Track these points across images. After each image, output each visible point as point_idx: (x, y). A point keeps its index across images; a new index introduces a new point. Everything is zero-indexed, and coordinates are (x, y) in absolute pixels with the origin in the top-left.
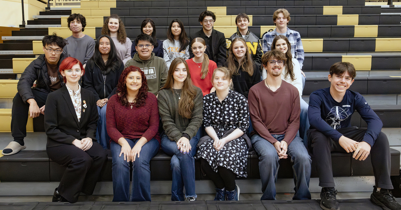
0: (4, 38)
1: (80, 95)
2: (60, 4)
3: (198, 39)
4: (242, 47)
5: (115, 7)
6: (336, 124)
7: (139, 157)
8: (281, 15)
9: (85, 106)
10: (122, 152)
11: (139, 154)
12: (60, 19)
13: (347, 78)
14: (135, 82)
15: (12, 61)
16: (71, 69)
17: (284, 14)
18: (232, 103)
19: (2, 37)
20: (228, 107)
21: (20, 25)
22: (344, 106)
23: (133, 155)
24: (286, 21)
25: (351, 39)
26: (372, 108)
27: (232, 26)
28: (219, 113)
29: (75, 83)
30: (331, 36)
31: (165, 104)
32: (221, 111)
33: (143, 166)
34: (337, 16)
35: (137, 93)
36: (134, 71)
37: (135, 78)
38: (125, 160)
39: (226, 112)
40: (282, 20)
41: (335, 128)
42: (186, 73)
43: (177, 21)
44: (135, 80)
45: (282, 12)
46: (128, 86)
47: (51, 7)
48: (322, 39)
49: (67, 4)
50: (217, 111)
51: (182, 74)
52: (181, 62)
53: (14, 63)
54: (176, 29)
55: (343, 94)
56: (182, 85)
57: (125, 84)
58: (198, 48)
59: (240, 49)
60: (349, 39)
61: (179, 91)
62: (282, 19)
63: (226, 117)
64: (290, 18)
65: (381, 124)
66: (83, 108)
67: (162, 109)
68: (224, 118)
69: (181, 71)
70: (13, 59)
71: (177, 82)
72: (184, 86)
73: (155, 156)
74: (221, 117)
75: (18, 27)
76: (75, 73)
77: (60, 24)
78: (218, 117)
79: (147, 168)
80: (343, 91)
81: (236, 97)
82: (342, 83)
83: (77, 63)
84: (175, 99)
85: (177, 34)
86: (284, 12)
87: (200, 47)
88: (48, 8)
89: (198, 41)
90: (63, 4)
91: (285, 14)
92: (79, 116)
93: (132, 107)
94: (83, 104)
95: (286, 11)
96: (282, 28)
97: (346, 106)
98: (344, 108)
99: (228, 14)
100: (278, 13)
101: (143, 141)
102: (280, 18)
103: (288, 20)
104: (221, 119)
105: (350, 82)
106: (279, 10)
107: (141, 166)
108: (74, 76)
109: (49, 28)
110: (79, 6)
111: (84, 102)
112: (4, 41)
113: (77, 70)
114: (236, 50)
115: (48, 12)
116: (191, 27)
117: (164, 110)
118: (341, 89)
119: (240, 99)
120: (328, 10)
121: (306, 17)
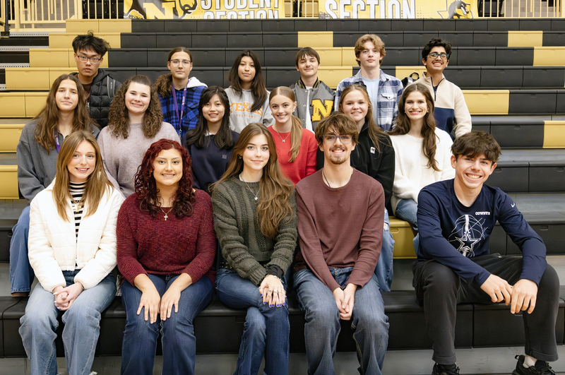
2: (29, 26)
3: (281, 90)
4: (361, 102)
5: (131, 32)
6: (467, 249)
7: (176, 311)
8: (369, 45)
10: (141, 305)
11: (177, 307)
12: (28, 53)
13: (483, 162)
14: (169, 168)
17: (374, 44)
22: (477, 213)
23: (166, 307)
24: (377, 56)
25: (559, 90)
26: (527, 219)
27: (344, 67)
30: (522, 86)
31: (228, 209)
33: (180, 327)
34: (532, 49)
35: (175, 188)
36: (167, 148)
37: (169, 162)
38: (146, 319)
40: (371, 53)
41: (464, 254)
42: (266, 154)
43: (250, 56)
44: (170, 166)
45: (371, 40)
46: (157, 177)
47: (11, 31)
48: (508, 91)
49: (41, 26)
51: (259, 155)
52: (259, 133)
54: (247, 68)
55: (477, 191)
56: (260, 175)
57: (152, 173)
58: (281, 107)
59: (357, 106)
60: (555, 91)
61: (255, 185)
62: (371, 51)
64: (384, 51)
65: (543, 248)
67: (223, 218)
69: (259, 149)
71: (250, 168)
72: (263, 178)
73: (204, 309)
77: (29, 62)
79: (189, 331)
80: (477, 185)
82: (474, 170)
84: (248, 201)
86: (375, 39)
87: (285, 105)
88: (7, 33)
89: (281, 94)
90: (33, 26)
91: (377, 44)
93: (166, 217)
95: (377, 39)
96: (372, 68)
97: (482, 213)
98: (478, 217)
99: (337, 44)
100: (364, 41)
101: (183, 280)
102: (368, 50)
103: (381, 54)
105: (488, 169)
106: (365, 37)
107: (176, 329)
109: (6, 69)
110: (63, 30)
114: (350, 107)
116: (268, 68)
117: (227, 219)
118: (473, 182)
120: (516, 39)
121: (476, 52)
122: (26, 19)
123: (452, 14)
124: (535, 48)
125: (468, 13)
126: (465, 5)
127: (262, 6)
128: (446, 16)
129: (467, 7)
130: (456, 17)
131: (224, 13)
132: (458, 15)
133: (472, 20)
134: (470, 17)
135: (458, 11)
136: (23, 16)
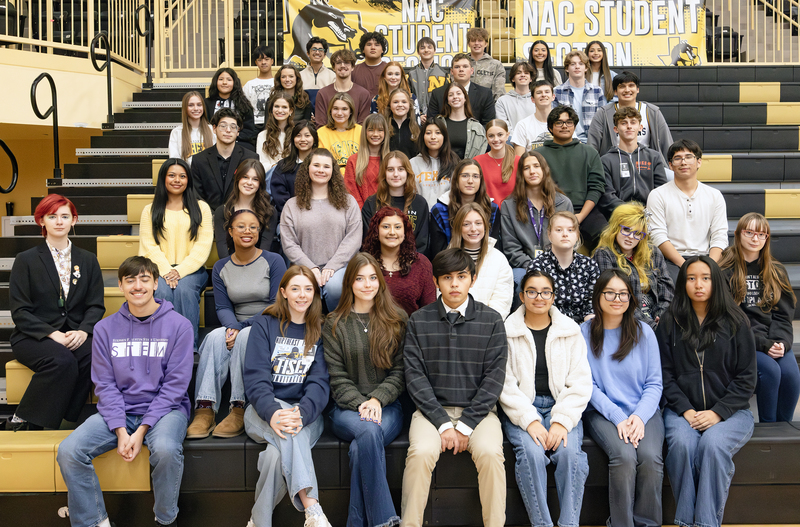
0: (80, 152)
1: (70, 256)
9: (77, 274)
14: (393, 233)
15: (126, 199)
16: (53, 214)
18: (581, 271)
19: (77, 150)
20: (576, 278)
21: (103, 124)
25: (792, 154)
28: (563, 288)
29: (61, 237)
30: (751, 149)
32: (565, 285)
34: (765, 106)
39: (574, 287)
40: (578, 66)
43: (435, 123)
47: (154, 81)
48: (730, 156)
50: (560, 285)
53: (130, 204)
54: (433, 137)
61: (365, 316)
63: (576, 295)
66: (72, 277)
68: (573, 297)
70: (129, 196)
74: (567, 295)
75: (100, 127)
76: (60, 219)
78: (563, 296)
81: (584, 260)
83: (65, 204)
84: (357, 333)
85: (436, 146)
88: (149, 84)
92: (66, 288)
94: (73, 271)
96: (579, 78)
104: (569, 298)
108: (59, 227)
111: (77, 268)
112: (82, 159)
113: (65, 216)
115: (148, 93)
119: (591, 264)
120: (749, 92)
121: (700, 109)
122: (168, 67)
123: (675, 59)
124: (768, 103)
125: (694, 57)
126: (691, 48)
127: (448, 50)
128: (669, 62)
129: (694, 51)
130: (680, 64)
131: (402, 59)
132: (683, 61)
133: (699, 68)
134: (697, 63)
135: (683, 56)
136: (164, 63)
